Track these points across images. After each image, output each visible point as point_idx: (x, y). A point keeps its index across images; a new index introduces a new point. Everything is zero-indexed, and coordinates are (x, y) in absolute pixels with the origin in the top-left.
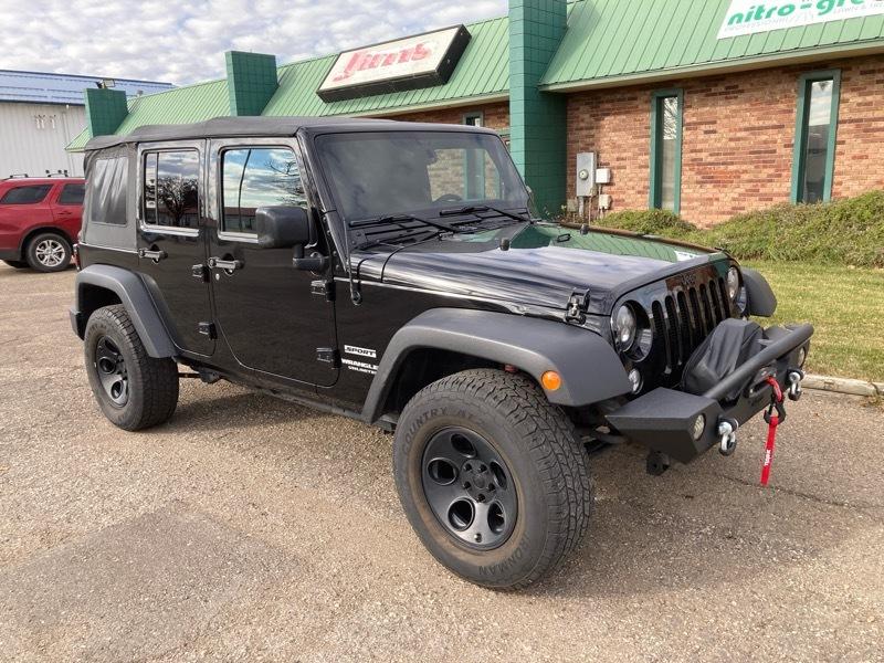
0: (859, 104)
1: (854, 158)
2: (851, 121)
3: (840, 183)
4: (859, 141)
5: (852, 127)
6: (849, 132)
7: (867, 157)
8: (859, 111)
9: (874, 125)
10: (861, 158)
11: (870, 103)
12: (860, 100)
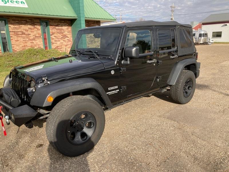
0: (14, 28)
1: (16, 41)
2: (13, 32)
3: (14, 47)
4: (16, 37)
5: (13, 33)
6: (13, 34)
7: (18, 41)
8: (14, 29)
9: (18, 33)
10: (17, 41)
11: (16, 28)
12: (14, 27)
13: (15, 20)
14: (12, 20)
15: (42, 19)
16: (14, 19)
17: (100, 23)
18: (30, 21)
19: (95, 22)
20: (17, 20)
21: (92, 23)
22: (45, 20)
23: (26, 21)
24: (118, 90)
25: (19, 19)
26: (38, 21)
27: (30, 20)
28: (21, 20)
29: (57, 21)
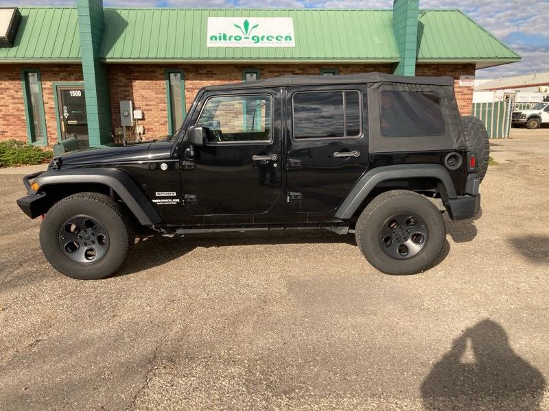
13: (273, 72)
14: (269, 72)
15: (324, 67)
16: (273, 70)
17: (475, 69)
18: (301, 72)
19: (459, 67)
20: (276, 72)
21: (450, 69)
22: (331, 67)
23: (294, 71)
24: (178, 200)
25: (281, 70)
26: (317, 72)
27: (300, 69)
28: (284, 70)
29: (358, 69)
